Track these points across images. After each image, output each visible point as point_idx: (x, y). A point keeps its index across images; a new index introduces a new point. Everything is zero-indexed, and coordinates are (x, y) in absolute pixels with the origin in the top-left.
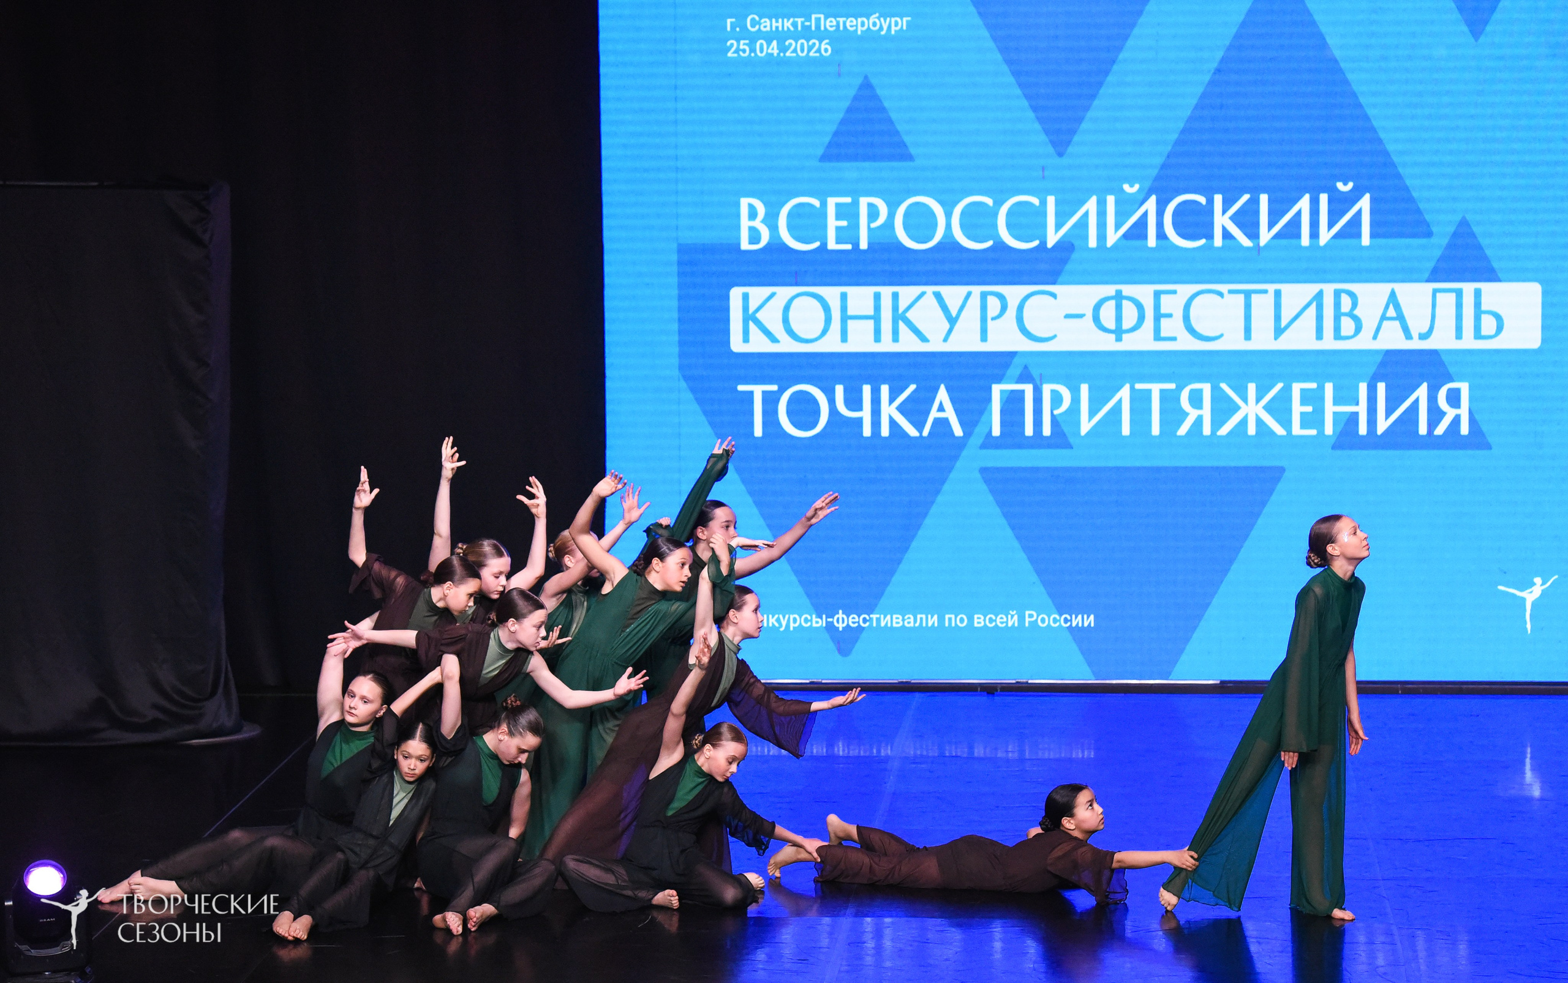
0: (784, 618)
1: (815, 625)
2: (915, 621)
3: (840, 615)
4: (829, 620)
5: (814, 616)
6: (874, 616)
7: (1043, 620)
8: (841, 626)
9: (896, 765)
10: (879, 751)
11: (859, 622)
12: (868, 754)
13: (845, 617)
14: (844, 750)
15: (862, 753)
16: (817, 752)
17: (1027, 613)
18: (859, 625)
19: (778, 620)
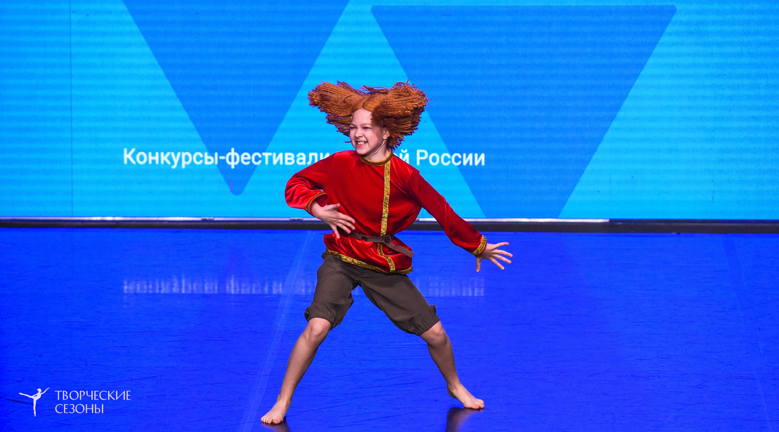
0: (176, 155)
1: (207, 163)
2: (307, 160)
3: (233, 153)
4: (222, 158)
5: (206, 154)
6: (266, 155)
7: (434, 160)
8: (233, 164)
9: (287, 302)
10: (270, 288)
11: (251, 160)
12: (259, 292)
13: (237, 155)
14: (235, 289)
15: (254, 292)
16: (209, 290)
17: (418, 151)
18: (251, 163)
19: (170, 158)
